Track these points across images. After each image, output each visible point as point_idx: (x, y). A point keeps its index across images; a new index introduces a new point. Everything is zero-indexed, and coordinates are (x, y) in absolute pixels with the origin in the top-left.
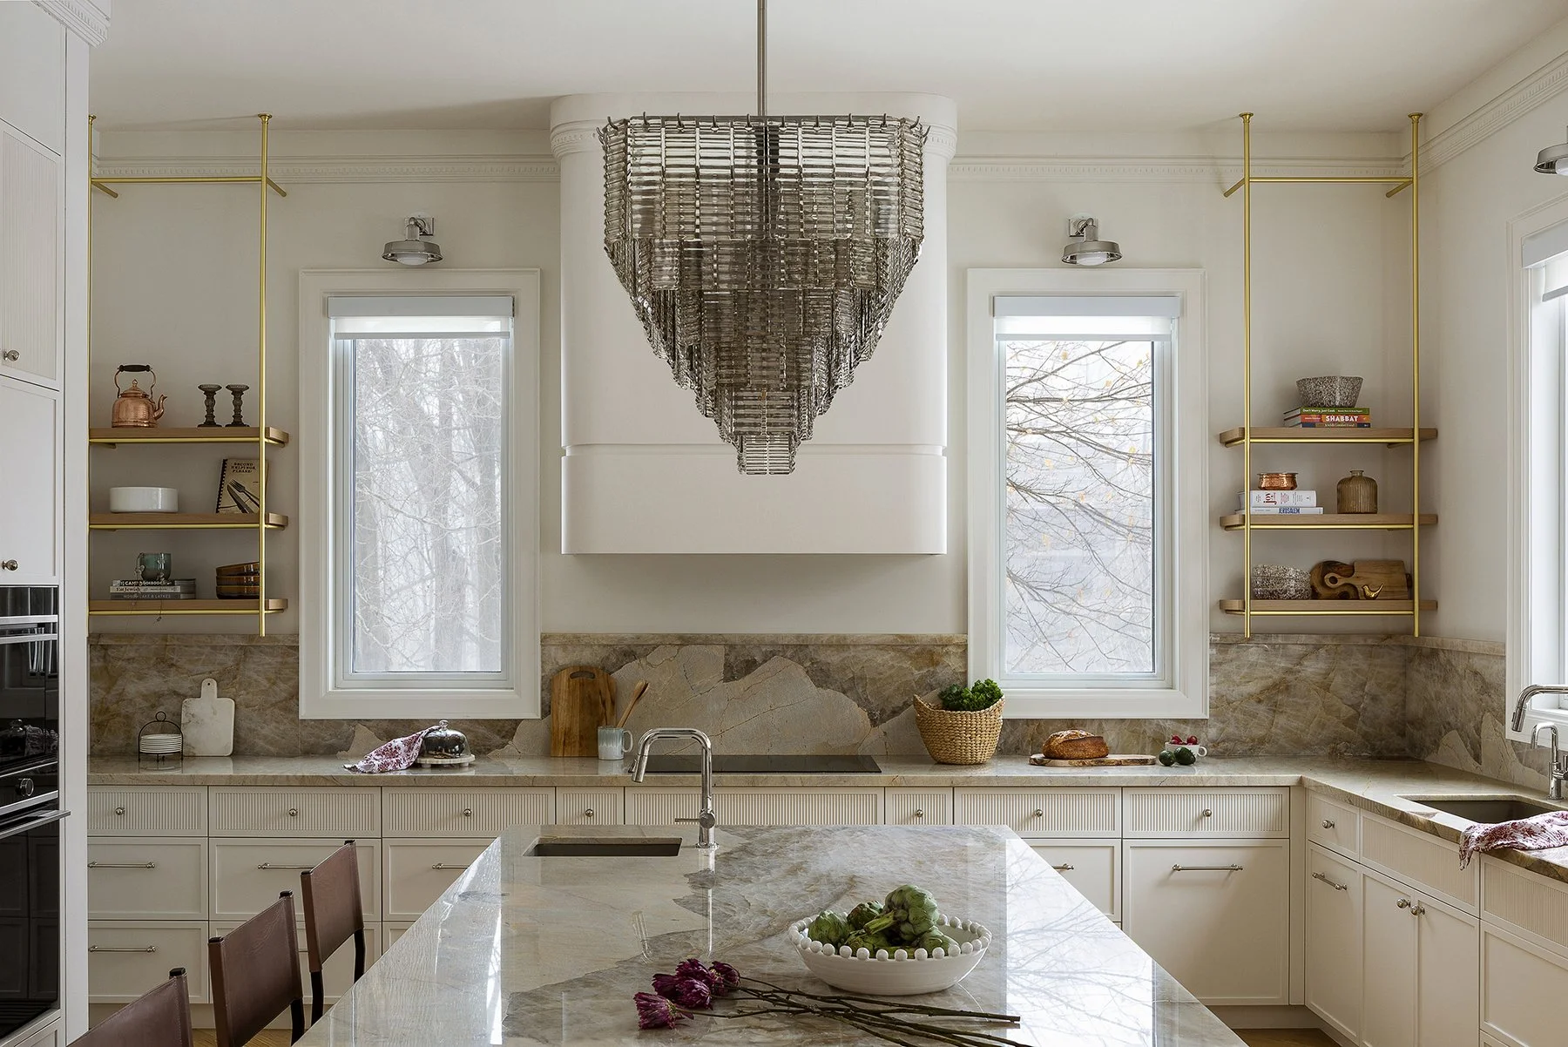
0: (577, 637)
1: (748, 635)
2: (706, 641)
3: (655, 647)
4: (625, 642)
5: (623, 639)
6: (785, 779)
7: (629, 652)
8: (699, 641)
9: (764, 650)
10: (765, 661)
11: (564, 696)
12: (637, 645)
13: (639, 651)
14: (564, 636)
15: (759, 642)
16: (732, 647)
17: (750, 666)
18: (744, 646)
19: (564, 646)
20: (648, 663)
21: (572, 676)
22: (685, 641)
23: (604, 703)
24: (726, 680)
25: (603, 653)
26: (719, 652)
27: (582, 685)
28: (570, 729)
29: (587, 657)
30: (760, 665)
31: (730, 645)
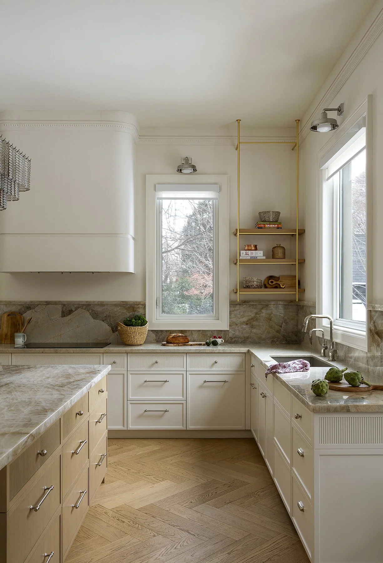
0: (10, 302)
1: (70, 301)
2: (55, 303)
3: (38, 305)
4: (27, 304)
5: (26, 302)
6: (67, 350)
7: (29, 307)
8: (52, 303)
9: (75, 306)
10: (76, 310)
11: (5, 322)
12: (31, 305)
13: (32, 307)
14: (6, 301)
15: (73, 303)
16: (64, 305)
17: (71, 312)
18: (68, 305)
19: (6, 305)
20: (35, 311)
21: (8, 315)
22: (48, 303)
23: (19, 325)
24: (62, 317)
25: (19, 308)
26: (60, 307)
27: (11, 318)
28: (7, 334)
29: (14, 309)
30: (74, 311)
31: (63, 304)
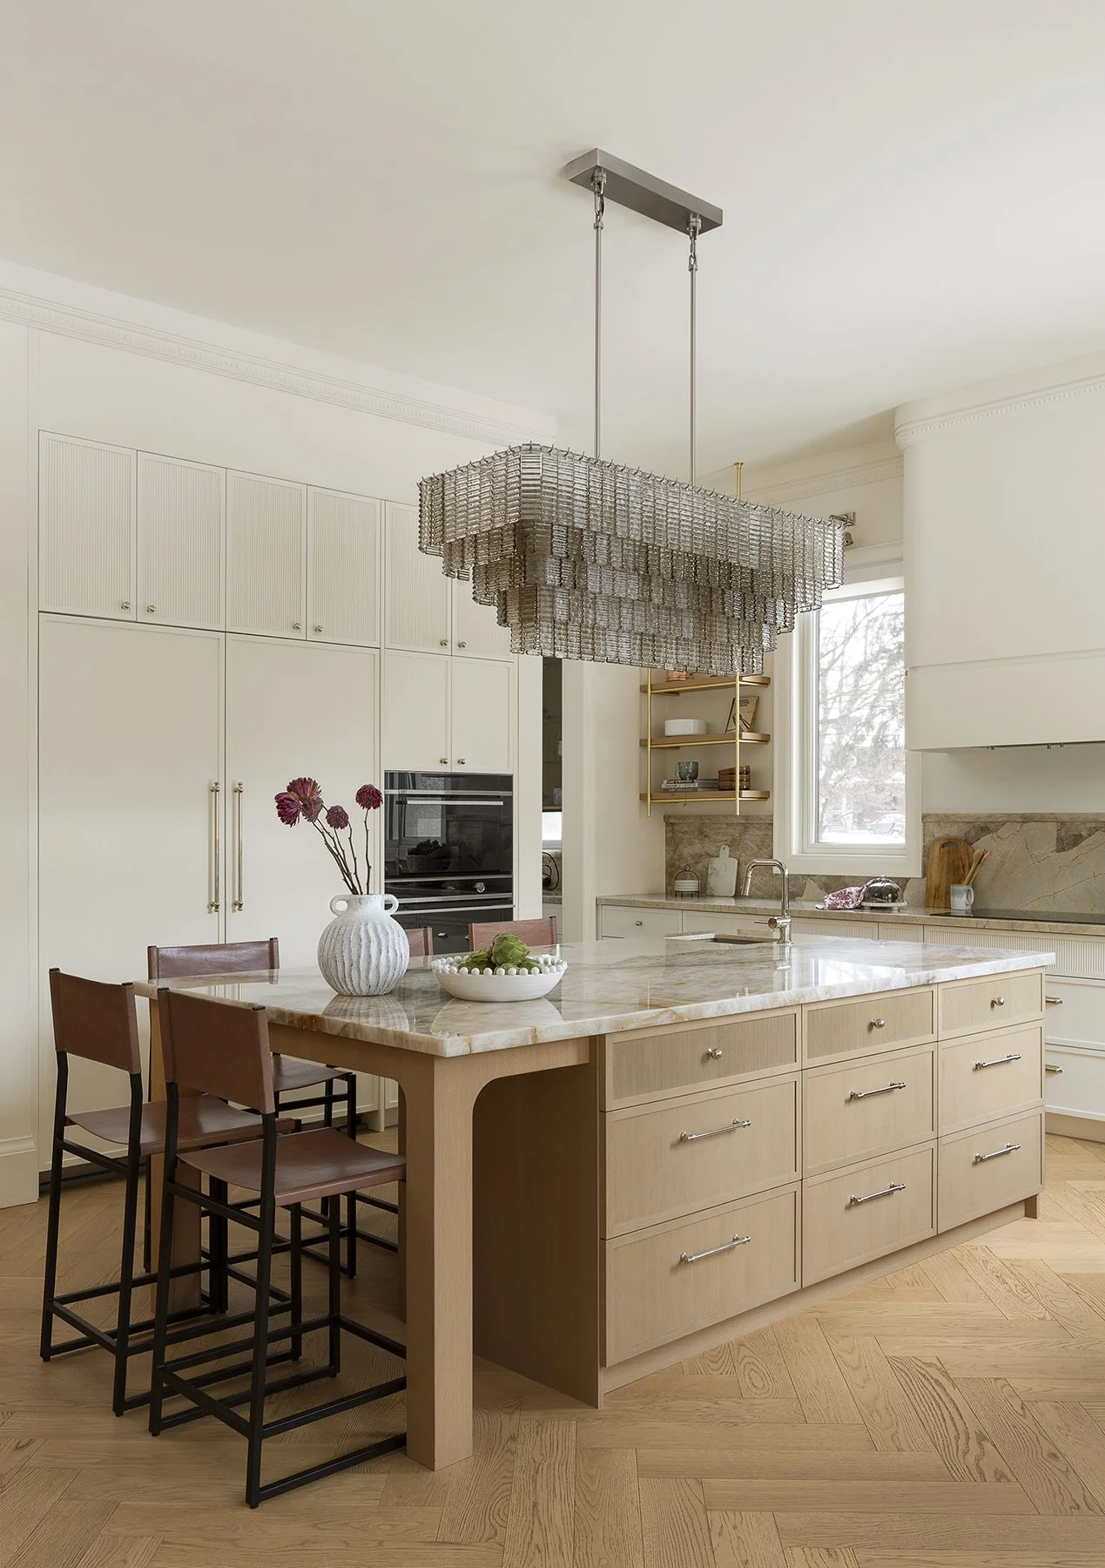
0: (946, 816)
1: (1075, 814)
2: (1042, 819)
3: (1004, 823)
4: (982, 820)
5: (979, 817)
7: (985, 827)
8: (1035, 819)
9: (1088, 826)
10: (1090, 835)
11: (936, 861)
12: (991, 822)
13: (992, 827)
14: (938, 815)
15: (1084, 819)
16: (1063, 823)
17: (1078, 839)
18: (1072, 822)
19: (938, 823)
20: (999, 837)
21: (943, 846)
22: (1026, 819)
23: (963, 867)
24: (1058, 851)
25: (966, 828)
26: (1052, 828)
27: (949, 852)
28: (939, 886)
29: (954, 831)
30: (1086, 838)
31: (1061, 822)
